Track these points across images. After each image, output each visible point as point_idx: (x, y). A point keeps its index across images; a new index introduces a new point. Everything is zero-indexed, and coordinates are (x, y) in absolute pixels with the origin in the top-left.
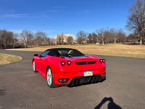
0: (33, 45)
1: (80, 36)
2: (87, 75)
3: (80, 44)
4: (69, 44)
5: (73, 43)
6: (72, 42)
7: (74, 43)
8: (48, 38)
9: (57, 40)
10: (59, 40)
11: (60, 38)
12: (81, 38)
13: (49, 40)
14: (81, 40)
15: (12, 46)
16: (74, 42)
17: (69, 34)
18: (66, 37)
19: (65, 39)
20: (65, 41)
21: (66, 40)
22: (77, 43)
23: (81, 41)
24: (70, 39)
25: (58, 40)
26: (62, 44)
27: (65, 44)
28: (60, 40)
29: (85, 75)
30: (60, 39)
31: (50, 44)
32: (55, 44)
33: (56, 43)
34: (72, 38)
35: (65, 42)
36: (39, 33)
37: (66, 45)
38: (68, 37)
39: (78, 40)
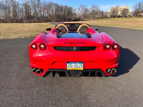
0: (88, 18)
3: (136, 16)
4: (123, 17)
5: (128, 16)
7: (129, 15)
8: (102, 12)
9: (111, 12)
11: (115, 11)
12: (139, 9)
13: (103, 13)
14: (139, 11)
15: (71, 19)
16: (129, 14)
17: (124, 6)
18: (121, 9)
19: (120, 11)
20: (119, 13)
21: (121, 13)
22: (133, 16)
23: (138, 13)
24: (125, 11)
25: (112, 13)
26: (115, 17)
27: (119, 17)
28: (114, 12)
29: (68, 69)
30: (114, 11)
31: (103, 17)
32: (108, 17)
33: (109, 16)
34: (128, 10)
35: (119, 15)
36: (94, 7)
38: (123, 9)
39: (134, 12)
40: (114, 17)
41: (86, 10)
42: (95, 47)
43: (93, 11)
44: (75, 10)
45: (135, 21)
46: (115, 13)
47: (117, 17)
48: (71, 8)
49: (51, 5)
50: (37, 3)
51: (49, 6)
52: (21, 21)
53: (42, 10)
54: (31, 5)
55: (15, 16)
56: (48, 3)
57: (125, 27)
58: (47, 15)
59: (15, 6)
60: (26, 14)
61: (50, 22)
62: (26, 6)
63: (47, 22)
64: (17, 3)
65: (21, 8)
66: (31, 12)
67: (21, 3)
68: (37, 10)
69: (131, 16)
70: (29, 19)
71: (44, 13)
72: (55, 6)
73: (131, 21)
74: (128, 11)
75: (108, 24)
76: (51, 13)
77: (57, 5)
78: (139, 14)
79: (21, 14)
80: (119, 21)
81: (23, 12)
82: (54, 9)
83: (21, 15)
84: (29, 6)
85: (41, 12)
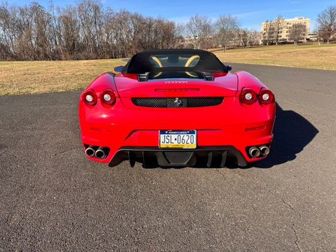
0: (211, 48)
1: (329, 22)
2: (170, 146)
3: (325, 41)
4: (293, 43)
5: (305, 40)
6: (303, 39)
7: (308, 39)
8: (245, 32)
9: (265, 34)
10: (270, 33)
11: (273, 29)
12: (330, 25)
13: (245, 34)
14: (330, 30)
16: (308, 37)
17: (296, 19)
18: (289, 26)
19: (285, 30)
20: (284, 35)
21: (288, 34)
22: (316, 41)
23: (329, 35)
24: (298, 30)
25: (267, 35)
26: (275, 44)
27: (285, 43)
28: (273, 33)
30: (271, 31)
31: (246, 45)
32: (257, 45)
33: (261, 43)
34: (305, 26)
35: (283, 39)
36: (224, 21)
37: (286, 45)
38: (293, 26)
39: (320, 31)
40: (272, 44)
41: (206, 28)
42: (221, 98)
43: (223, 31)
44: (181, 28)
46: (275, 34)
47: (279, 44)
48: (171, 25)
49: (126, 19)
50: (93, 14)
51: (122, 20)
52: (55, 56)
53: (103, 30)
54: (78, 19)
55: (42, 46)
56: (117, 14)
57: (297, 65)
58: (115, 42)
59: (43, 22)
60: (67, 40)
61: (123, 57)
62: (68, 22)
63: (116, 58)
64: (48, 15)
65: (55, 26)
66: (78, 36)
67: (57, 15)
68: (93, 30)
69: (312, 41)
70: (75, 50)
71: (108, 38)
72: (134, 20)
73: (312, 51)
74: (305, 30)
75: (258, 60)
76: (125, 36)
77: (138, 17)
78: (332, 37)
79: (55, 40)
80: (283, 53)
81: (60, 36)
82: (131, 26)
83: (56, 43)
84: (75, 22)
85: (101, 34)
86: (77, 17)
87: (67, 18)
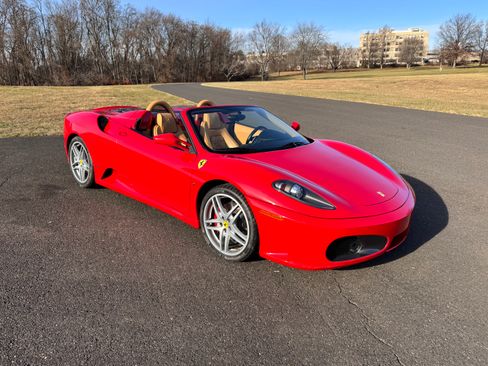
0: (285, 70)
1: (455, 37)
3: (450, 64)
4: (405, 66)
5: (422, 63)
6: (420, 60)
7: (426, 61)
8: (335, 48)
9: (364, 51)
10: (371, 51)
11: (377, 44)
12: (457, 42)
13: (336, 51)
14: (457, 48)
15: (226, 72)
16: (427, 57)
17: (410, 31)
18: (399, 40)
19: (393, 47)
20: (392, 54)
21: (398, 52)
22: (438, 64)
23: (456, 55)
24: (411, 48)
25: (367, 53)
27: (393, 65)
28: (376, 51)
30: (374, 47)
31: (336, 68)
32: (354, 68)
33: (359, 64)
34: (422, 43)
35: (391, 61)
36: (303, 31)
37: (399, 69)
38: (405, 41)
39: (442, 50)
40: (377, 67)
41: (277, 41)
43: (302, 45)
44: (240, 40)
45: (436, 82)
46: (379, 53)
47: (384, 66)
48: (225, 35)
49: (155, 23)
50: (103, 13)
51: (148, 25)
52: (41, 78)
53: (120, 39)
54: (80, 20)
55: (21, 61)
56: (142, 15)
58: (138, 57)
59: (23, 23)
60: (63, 53)
61: (150, 82)
62: (64, 23)
63: (140, 83)
64: (32, 12)
65: (42, 30)
66: (80, 47)
67: (45, 12)
68: (104, 39)
69: (432, 64)
70: (75, 69)
71: (127, 52)
72: (170, 26)
74: (422, 48)
76: (154, 49)
77: (175, 21)
78: (459, 59)
79: (43, 53)
81: (50, 47)
82: (164, 35)
83: (44, 56)
84: (75, 25)
85: (116, 45)
86: (78, 17)
87: (62, 19)
